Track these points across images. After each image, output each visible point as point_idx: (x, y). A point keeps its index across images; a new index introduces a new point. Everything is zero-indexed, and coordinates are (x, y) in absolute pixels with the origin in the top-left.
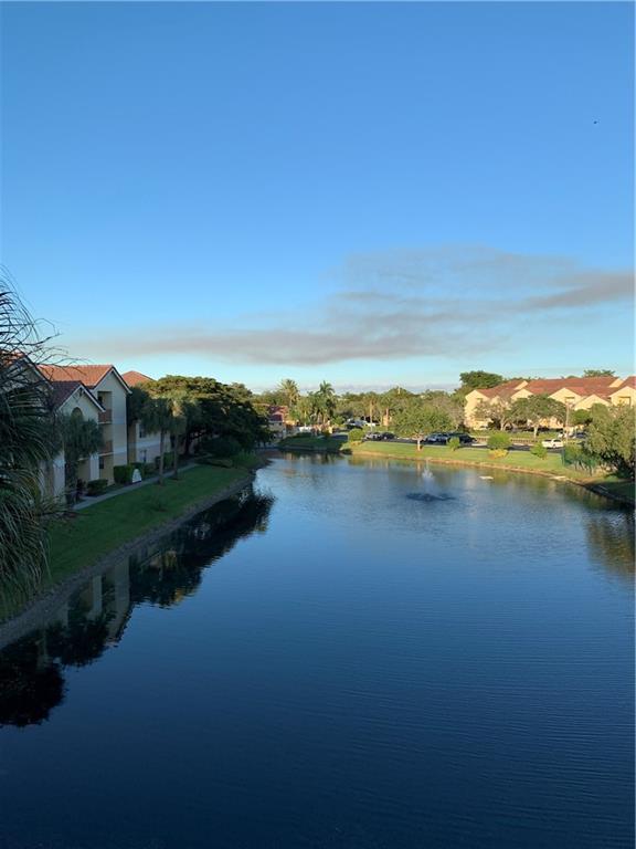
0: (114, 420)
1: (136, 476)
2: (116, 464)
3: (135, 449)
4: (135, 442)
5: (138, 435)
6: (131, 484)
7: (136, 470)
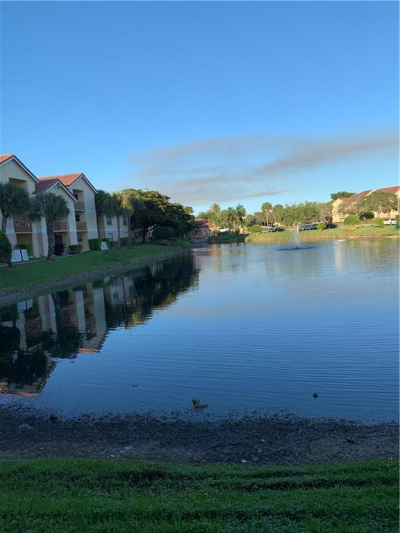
0: (87, 210)
1: (104, 246)
2: (90, 238)
3: (104, 232)
4: (104, 227)
5: (106, 223)
6: (100, 250)
7: (104, 243)
